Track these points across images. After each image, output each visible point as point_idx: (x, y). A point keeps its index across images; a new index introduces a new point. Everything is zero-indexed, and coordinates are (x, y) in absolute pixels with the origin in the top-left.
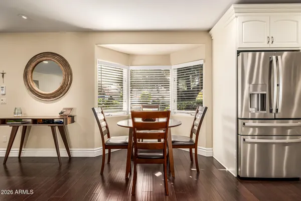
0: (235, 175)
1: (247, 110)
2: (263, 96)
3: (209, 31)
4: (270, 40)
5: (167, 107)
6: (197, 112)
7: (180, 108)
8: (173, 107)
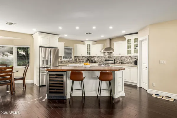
0: (39, 86)
1: (42, 65)
2: (47, 61)
3: (32, 35)
4: (49, 44)
5: (11, 65)
6: (26, 66)
7: (19, 65)
8: (15, 65)
